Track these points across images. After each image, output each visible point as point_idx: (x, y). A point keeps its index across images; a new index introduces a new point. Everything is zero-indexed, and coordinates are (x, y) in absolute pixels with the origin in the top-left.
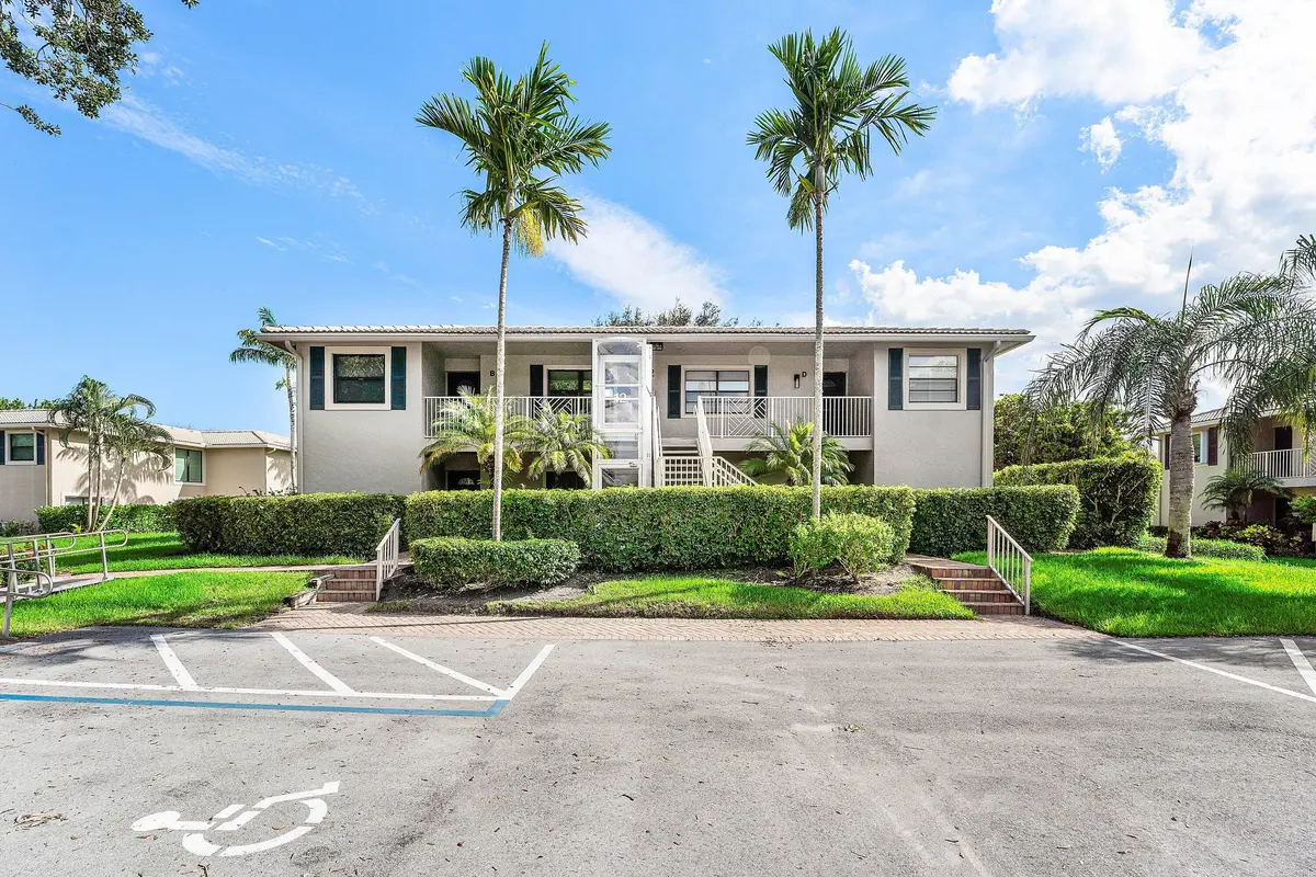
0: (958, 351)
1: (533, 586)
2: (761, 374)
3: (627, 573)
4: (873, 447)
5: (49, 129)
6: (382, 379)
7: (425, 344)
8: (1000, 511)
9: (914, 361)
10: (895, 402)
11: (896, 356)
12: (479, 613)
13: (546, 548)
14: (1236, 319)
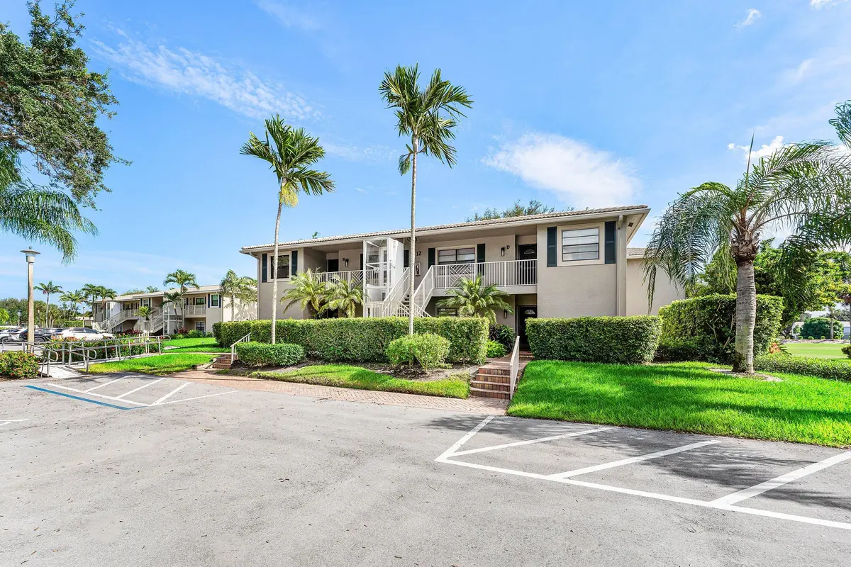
0: (597, 225)
1: (278, 366)
2: (481, 250)
3: (333, 362)
4: (537, 291)
5: (108, 190)
6: (288, 266)
7: (306, 249)
8: (582, 333)
9: (566, 234)
10: (552, 261)
11: (552, 232)
12: (250, 377)
13: (281, 348)
14: (785, 182)
